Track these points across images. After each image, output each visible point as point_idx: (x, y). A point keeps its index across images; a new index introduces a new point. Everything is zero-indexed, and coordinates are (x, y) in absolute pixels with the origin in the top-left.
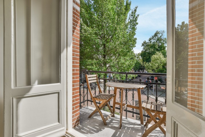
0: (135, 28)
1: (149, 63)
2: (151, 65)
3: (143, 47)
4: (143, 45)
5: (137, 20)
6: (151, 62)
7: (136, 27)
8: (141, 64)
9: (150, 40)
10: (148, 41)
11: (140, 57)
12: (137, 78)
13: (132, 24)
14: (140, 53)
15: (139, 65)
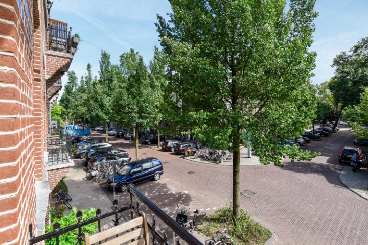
0: (311, 27)
1: (353, 107)
2: (359, 111)
3: (336, 67)
4: (336, 62)
5: (313, 6)
6: (362, 104)
7: (312, 23)
8: (329, 108)
9: (355, 51)
10: (351, 53)
11: (328, 90)
12: (320, 140)
13: (299, 21)
14: (326, 83)
15: (324, 110)
